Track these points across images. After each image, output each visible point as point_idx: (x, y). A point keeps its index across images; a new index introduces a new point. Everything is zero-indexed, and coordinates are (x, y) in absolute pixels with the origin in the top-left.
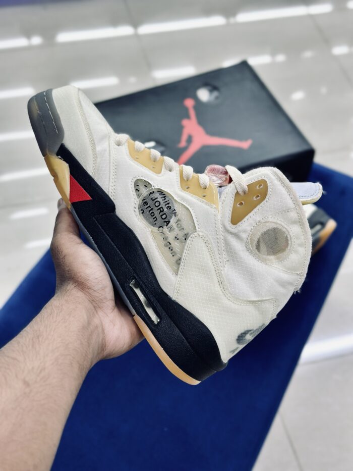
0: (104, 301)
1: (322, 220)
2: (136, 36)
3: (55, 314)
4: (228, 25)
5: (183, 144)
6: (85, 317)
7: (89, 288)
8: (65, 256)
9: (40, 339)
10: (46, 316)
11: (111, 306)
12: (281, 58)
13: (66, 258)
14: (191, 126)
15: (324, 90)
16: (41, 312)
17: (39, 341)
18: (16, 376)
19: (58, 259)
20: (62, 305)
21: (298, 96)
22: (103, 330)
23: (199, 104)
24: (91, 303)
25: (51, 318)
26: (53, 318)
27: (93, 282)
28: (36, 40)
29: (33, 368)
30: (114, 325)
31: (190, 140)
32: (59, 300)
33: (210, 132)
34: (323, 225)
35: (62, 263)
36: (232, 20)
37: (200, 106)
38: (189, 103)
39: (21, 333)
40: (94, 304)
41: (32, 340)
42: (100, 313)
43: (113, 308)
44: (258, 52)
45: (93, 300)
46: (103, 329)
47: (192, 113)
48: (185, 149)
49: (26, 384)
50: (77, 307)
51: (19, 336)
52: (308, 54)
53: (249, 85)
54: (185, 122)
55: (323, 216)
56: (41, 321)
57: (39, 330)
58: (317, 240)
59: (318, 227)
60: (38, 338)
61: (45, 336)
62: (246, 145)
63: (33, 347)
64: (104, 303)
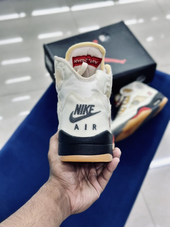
2: (71, 12)
4: (115, 5)
9: (34, 206)
11: (74, 188)
12: (141, 21)
15: (162, 36)
21: (150, 39)
23: (100, 42)
25: (41, 194)
26: (42, 194)
27: (63, 176)
28: (23, 15)
34: (161, 100)
36: (117, 3)
44: (130, 18)
46: (70, 199)
52: (154, 19)
53: (124, 33)
55: (161, 96)
57: (34, 201)
58: (158, 108)
59: (158, 101)
60: (33, 206)
61: (37, 204)
62: (123, 62)
63: (30, 211)
64: (69, 186)
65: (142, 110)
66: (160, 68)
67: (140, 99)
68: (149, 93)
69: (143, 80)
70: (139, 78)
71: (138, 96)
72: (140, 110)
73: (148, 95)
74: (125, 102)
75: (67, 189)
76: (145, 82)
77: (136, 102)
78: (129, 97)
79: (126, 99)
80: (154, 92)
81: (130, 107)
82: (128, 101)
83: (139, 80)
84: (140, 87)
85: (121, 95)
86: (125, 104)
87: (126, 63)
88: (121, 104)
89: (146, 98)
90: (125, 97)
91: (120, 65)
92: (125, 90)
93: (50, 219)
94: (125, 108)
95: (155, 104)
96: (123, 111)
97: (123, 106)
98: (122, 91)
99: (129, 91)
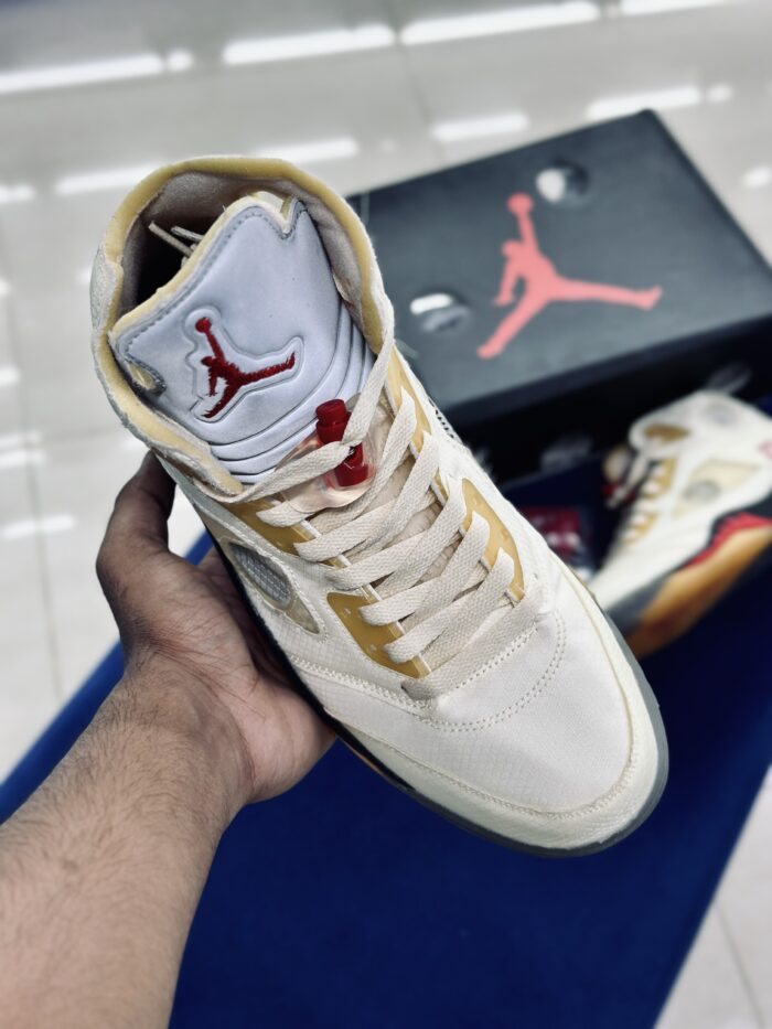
0: (227, 671)
2: (399, 48)
3: (122, 718)
4: (602, 22)
5: (505, 297)
9: (94, 773)
11: (246, 679)
12: (720, 93)
13: (128, 595)
14: (524, 258)
17: (92, 777)
18: (46, 854)
20: (135, 697)
21: (757, 177)
23: (541, 207)
24: (200, 679)
25: (114, 727)
26: (117, 726)
27: (193, 636)
29: (83, 834)
30: (264, 718)
31: (521, 287)
33: (568, 271)
35: (121, 606)
36: (612, 11)
37: (543, 211)
38: (520, 205)
40: (208, 682)
43: (253, 682)
47: (526, 227)
48: (509, 309)
49: (70, 866)
50: (167, 694)
54: (511, 249)
60: (89, 773)
61: (103, 765)
62: (646, 299)
64: (228, 674)
65: (735, 529)
67: (722, 477)
68: (767, 448)
69: (739, 383)
70: (718, 378)
71: (713, 462)
72: (722, 527)
73: (760, 459)
74: (650, 487)
75: (221, 687)
76: (746, 396)
77: (705, 488)
78: (671, 464)
79: (659, 472)
81: (676, 513)
82: (666, 484)
83: (719, 387)
84: (723, 420)
85: (633, 453)
86: (649, 496)
87: (661, 305)
88: (635, 495)
89: (751, 470)
90: (653, 464)
91: (632, 312)
92: (652, 433)
94: (652, 517)
96: (643, 529)
97: (643, 506)
98: (637, 435)
99: (673, 433)
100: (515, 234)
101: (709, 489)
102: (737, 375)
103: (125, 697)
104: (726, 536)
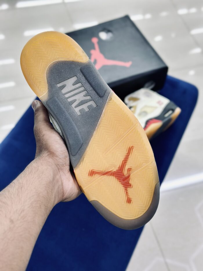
0: (65, 165)
1: (173, 108)
3: (34, 173)
6: (52, 175)
7: (57, 156)
8: (44, 135)
9: (23, 189)
10: (27, 173)
12: (148, 16)
13: (44, 136)
15: (173, 35)
16: (24, 170)
17: (22, 191)
18: (6, 216)
19: (39, 136)
20: (38, 166)
21: (158, 38)
22: (62, 184)
23: (100, 41)
25: (31, 175)
26: (32, 175)
29: (17, 210)
30: (69, 181)
31: (95, 62)
32: (37, 163)
33: (107, 57)
34: (173, 110)
35: (41, 139)
38: (95, 40)
39: (11, 184)
40: (58, 167)
41: (18, 189)
42: (61, 173)
45: (58, 165)
47: (97, 46)
49: (12, 221)
51: (9, 186)
52: (164, 14)
53: (130, 30)
54: (93, 52)
55: (173, 106)
56: (24, 177)
57: (23, 183)
58: (170, 120)
59: (170, 112)
62: (128, 64)
63: (17, 195)
64: (64, 166)
65: (151, 123)
66: (171, 73)
67: (148, 110)
68: (159, 103)
69: (152, 86)
70: (147, 85)
71: (146, 106)
72: (148, 123)
73: (157, 105)
76: (154, 90)
77: (143, 113)
78: (135, 107)
80: (165, 101)
82: (134, 112)
83: (147, 87)
84: (148, 96)
87: (131, 66)
89: (156, 108)
90: (130, 107)
91: (124, 68)
92: (130, 99)
93: (40, 206)
95: (167, 115)
98: (126, 100)
99: (135, 99)
100: (94, 48)
101: (145, 113)
102: (152, 84)
103: (36, 166)
104: (149, 125)
